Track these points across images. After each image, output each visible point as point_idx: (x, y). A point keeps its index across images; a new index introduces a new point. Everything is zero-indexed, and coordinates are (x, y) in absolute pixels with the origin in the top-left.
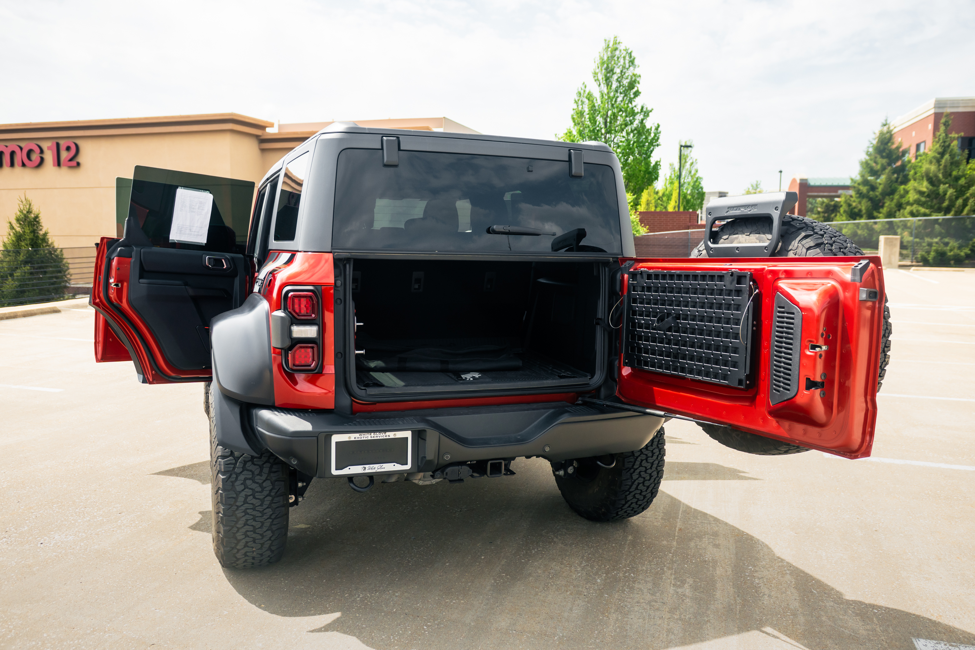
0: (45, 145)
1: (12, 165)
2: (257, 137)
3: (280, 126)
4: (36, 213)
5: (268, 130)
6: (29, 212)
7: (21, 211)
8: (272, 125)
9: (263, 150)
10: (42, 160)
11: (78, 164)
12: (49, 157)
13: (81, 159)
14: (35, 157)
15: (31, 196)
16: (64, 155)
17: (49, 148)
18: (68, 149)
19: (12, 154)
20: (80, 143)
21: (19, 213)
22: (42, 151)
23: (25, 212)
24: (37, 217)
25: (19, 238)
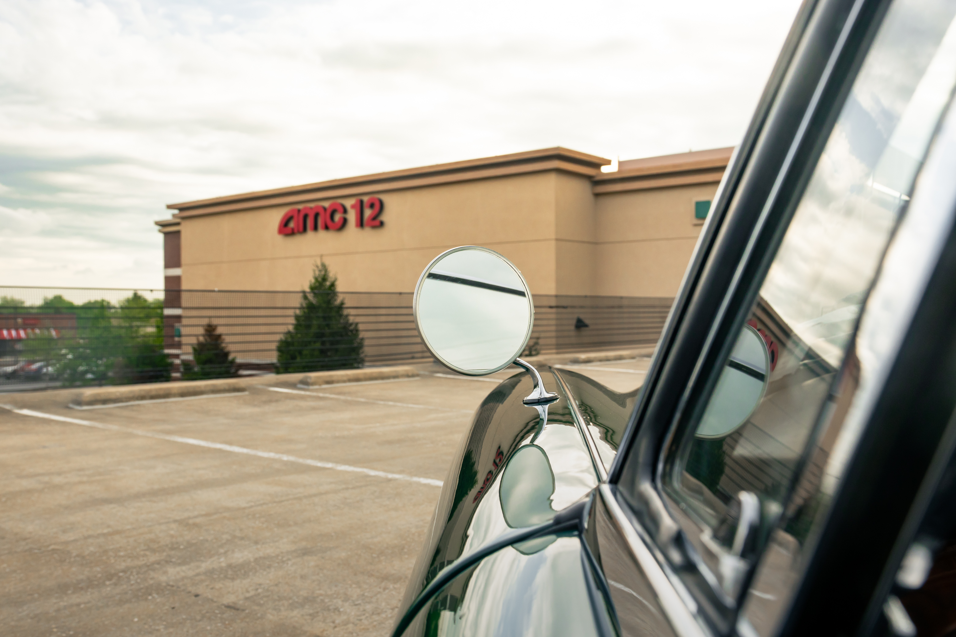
0: (349, 203)
1: (315, 228)
2: (589, 178)
3: (621, 164)
4: (333, 280)
5: (605, 169)
6: (324, 279)
7: (316, 279)
8: (608, 162)
9: (597, 195)
10: (345, 222)
11: (382, 224)
12: (352, 216)
13: (385, 217)
14: (338, 217)
15: (328, 261)
16: (368, 213)
17: (353, 207)
18: (372, 206)
19: (316, 216)
20: (384, 197)
21: (313, 281)
22: (345, 211)
23: (320, 279)
24: (333, 285)
25: (311, 308)
